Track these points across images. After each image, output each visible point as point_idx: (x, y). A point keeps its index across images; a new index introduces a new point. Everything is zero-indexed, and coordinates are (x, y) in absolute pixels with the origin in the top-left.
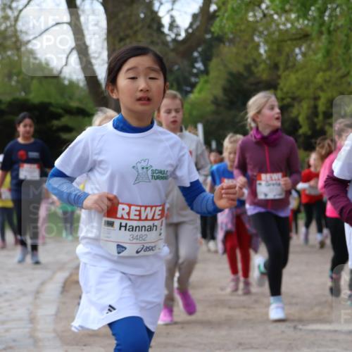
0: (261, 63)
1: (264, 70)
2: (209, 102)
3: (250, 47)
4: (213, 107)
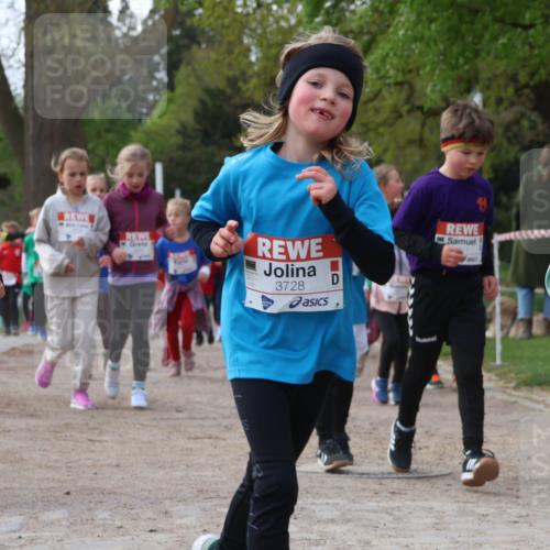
0: (251, 77)
1: (255, 87)
2: (173, 131)
3: (236, 51)
4: (178, 140)
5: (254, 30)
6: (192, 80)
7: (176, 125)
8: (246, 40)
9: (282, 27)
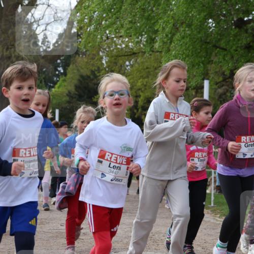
2: (65, 94)
3: (96, 58)
4: (67, 98)
5: (105, 49)
6: (75, 71)
7: (67, 92)
8: (101, 54)
9: (118, 48)
